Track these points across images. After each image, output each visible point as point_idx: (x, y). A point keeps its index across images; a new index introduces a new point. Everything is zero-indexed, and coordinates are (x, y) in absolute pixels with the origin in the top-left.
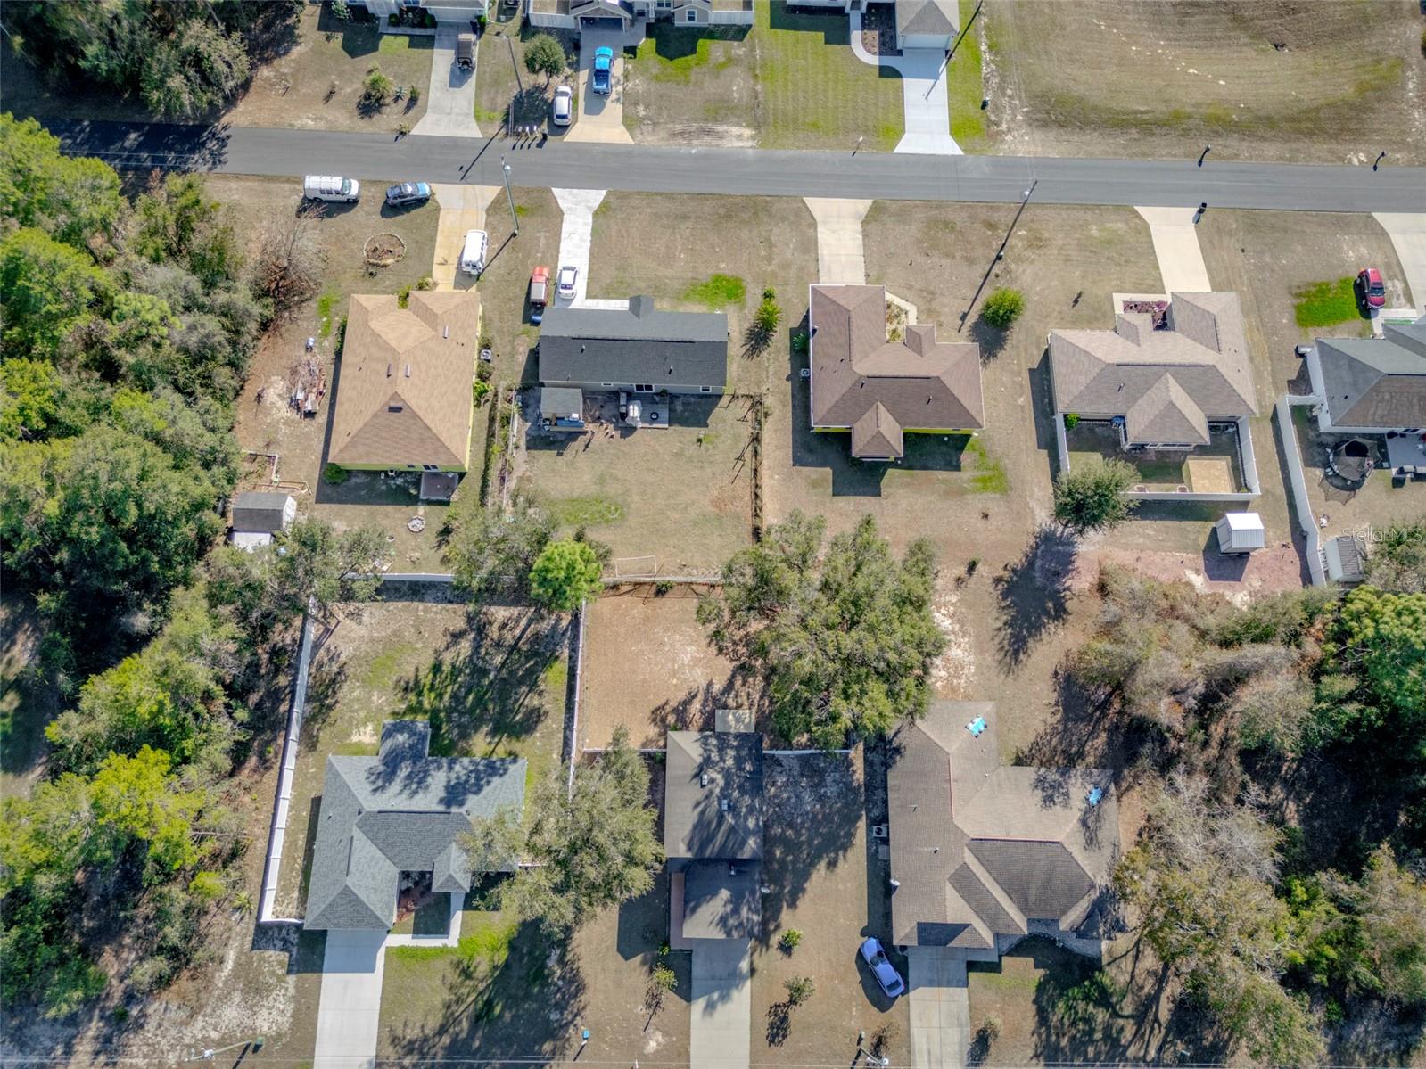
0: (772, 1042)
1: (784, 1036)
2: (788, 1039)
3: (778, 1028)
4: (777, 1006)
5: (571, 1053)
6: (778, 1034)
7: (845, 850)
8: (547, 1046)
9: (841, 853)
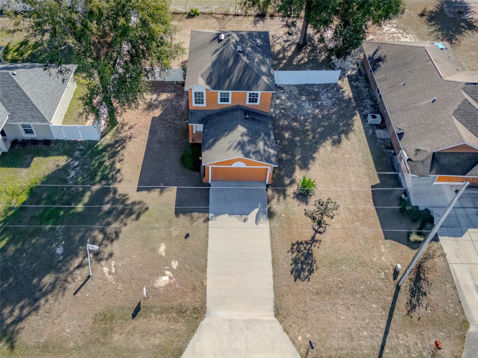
0: (297, 277)
1: (311, 271)
2: (315, 274)
3: (302, 263)
4: (299, 243)
5: (72, 287)
6: (303, 270)
7: (347, 134)
8: (48, 279)
9: (343, 136)
